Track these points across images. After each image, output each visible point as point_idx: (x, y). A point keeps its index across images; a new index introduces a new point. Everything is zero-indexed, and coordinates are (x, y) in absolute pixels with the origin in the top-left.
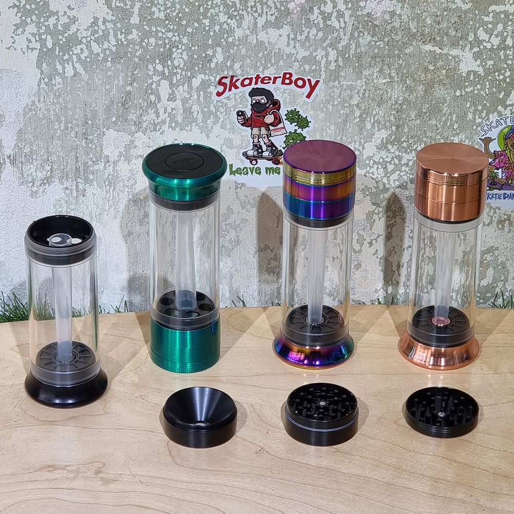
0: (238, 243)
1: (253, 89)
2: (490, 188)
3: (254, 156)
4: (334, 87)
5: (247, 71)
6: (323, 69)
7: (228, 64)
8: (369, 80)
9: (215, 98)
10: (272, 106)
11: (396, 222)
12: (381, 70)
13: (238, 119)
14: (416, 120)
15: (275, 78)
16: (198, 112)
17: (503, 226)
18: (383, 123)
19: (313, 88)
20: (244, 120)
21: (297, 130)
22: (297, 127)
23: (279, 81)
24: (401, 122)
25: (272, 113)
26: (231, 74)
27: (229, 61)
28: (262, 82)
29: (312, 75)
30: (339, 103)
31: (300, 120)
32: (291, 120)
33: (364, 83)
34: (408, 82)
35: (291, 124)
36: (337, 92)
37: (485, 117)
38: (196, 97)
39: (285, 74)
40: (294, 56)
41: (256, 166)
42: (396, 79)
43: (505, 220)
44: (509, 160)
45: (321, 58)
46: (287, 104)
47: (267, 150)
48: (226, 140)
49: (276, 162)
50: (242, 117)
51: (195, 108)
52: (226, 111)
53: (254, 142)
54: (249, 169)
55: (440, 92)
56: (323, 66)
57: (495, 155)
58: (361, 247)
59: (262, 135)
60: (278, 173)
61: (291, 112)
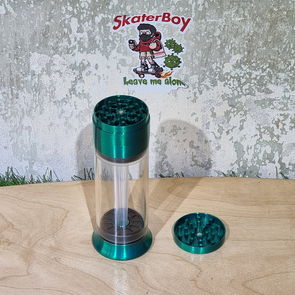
1: (141, 24)
3: (142, 72)
4: (201, 23)
5: (136, 12)
6: (193, 10)
7: (122, 6)
8: (228, 18)
9: (112, 30)
10: (155, 36)
11: (246, 118)
12: (237, 12)
13: (129, 46)
14: (263, 47)
15: (157, 17)
16: (100, 40)
18: (238, 49)
19: (185, 24)
20: (134, 46)
21: (173, 54)
22: (174, 52)
23: (160, 19)
24: (252, 48)
25: (155, 42)
26: (124, 13)
27: (122, 4)
28: (148, 19)
29: (185, 14)
30: (206, 35)
31: (176, 47)
32: (170, 47)
33: (224, 21)
34: (257, 20)
35: (169, 49)
36: (204, 27)
38: (98, 30)
39: (165, 14)
41: (143, 79)
42: (248, 18)
45: (192, 2)
46: (167, 36)
47: (151, 67)
48: (121, 60)
49: (159, 76)
50: (133, 44)
51: (98, 38)
52: (121, 40)
53: (141, 62)
54: (138, 80)
55: (281, 27)
56: (193, 8)
58: (221, 135)
59: (148, 57)
60: (160, 84)
61: (170, 41)
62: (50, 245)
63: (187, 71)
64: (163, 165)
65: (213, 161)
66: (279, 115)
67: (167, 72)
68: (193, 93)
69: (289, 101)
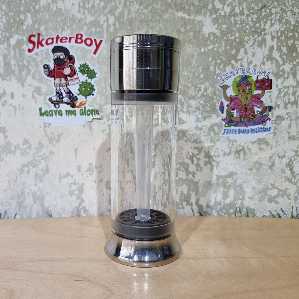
0: (48, 171)
1: (55, 47)
2: (229, 125)
3: (57, 101)
5: (50, 33)
6: (105, 31)
10: (68, 61)
13: (44, 71)
15: (70, 38)
16: (15, 65)
17: (239, 156)
19: (98, 46)
20: (49, 72)
21: (87, 80)
23: (73, 40)
25: (69, 66)
27: (37, 25)
28: (61, 41)
29: (97, 36)
31: (89, 72)
32: (83, 72)
35: (83, 75)
37: (222, 69)
38: (13, 53)
39: (77, 35)
40: (84, 21)
41: (59, 109)
43: (240, 151)
44: (241, 102)
45: (103, 22)
46: (80, 59)
47: (66, 96)
48: (36, 88)
49: (73, 106)
50: (48, 70)
51: (13, 62)
52: (35, 65)
53: (56, 90)
54: (53, 112)
55: (189, 49)
56: (104, 29)
57: (231, 99)
59: (62, 84)
60: (75, 115)
61: (83, 66)
63: (101, 100)
64: (81, 210)
66: (193, 149)
67: (81, 101)
68: (107, 125)
69: (202, 132)
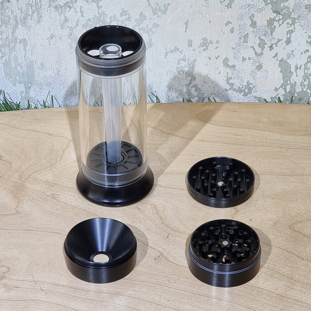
0: (151, 45)
11: (294, 28)
58: (262, 51)
62: (46, 179)
64: (191, 88)
65: (253, 85)
